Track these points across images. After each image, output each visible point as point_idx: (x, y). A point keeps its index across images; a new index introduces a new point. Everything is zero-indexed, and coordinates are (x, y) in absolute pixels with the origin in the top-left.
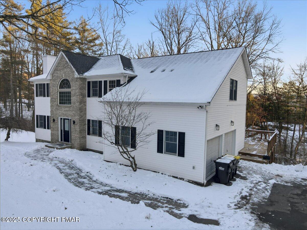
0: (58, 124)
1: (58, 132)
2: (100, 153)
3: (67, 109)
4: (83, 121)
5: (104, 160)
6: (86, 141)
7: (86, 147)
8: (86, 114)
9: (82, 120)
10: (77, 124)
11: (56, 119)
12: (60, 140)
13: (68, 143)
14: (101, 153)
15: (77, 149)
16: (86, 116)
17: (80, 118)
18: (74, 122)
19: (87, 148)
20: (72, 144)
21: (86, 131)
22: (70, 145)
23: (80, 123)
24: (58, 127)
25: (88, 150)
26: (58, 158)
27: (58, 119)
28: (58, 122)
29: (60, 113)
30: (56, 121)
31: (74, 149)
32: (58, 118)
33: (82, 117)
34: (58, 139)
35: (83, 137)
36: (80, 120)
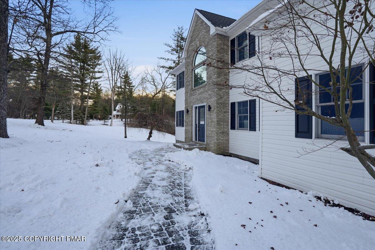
0: (192, 116)
1: (192, 128)
2: (252, 162)
3: (202, 90)
4: (224, 104)
5: (262, 178)
6: (228, 140)
7: (228, 150)
8: (229, 94)
9: (221, 104)
10: (213, 111)
11: (190, 110)
12: (194, 139)
13: (204, 143)
14: (255, 162)
15: (214, 153)
16: (228, 98)
17: (219, 99)
18: (210, 108)
19: (230, 152)
20: (207, 144)
21: (229, 123)
22: (205, 146)
23: (218, 107)
24: (192, 120)
25: (231, 155)
26: (172, 162)
27: (192, 109)
28: (192, 113)
29: (193, 99)
30: (190, 112)
31: (210, 151)
32: (192, 107)
33: (221, 98)
34: (192, 137)
35: (223, 132)
36: (217, 103)
